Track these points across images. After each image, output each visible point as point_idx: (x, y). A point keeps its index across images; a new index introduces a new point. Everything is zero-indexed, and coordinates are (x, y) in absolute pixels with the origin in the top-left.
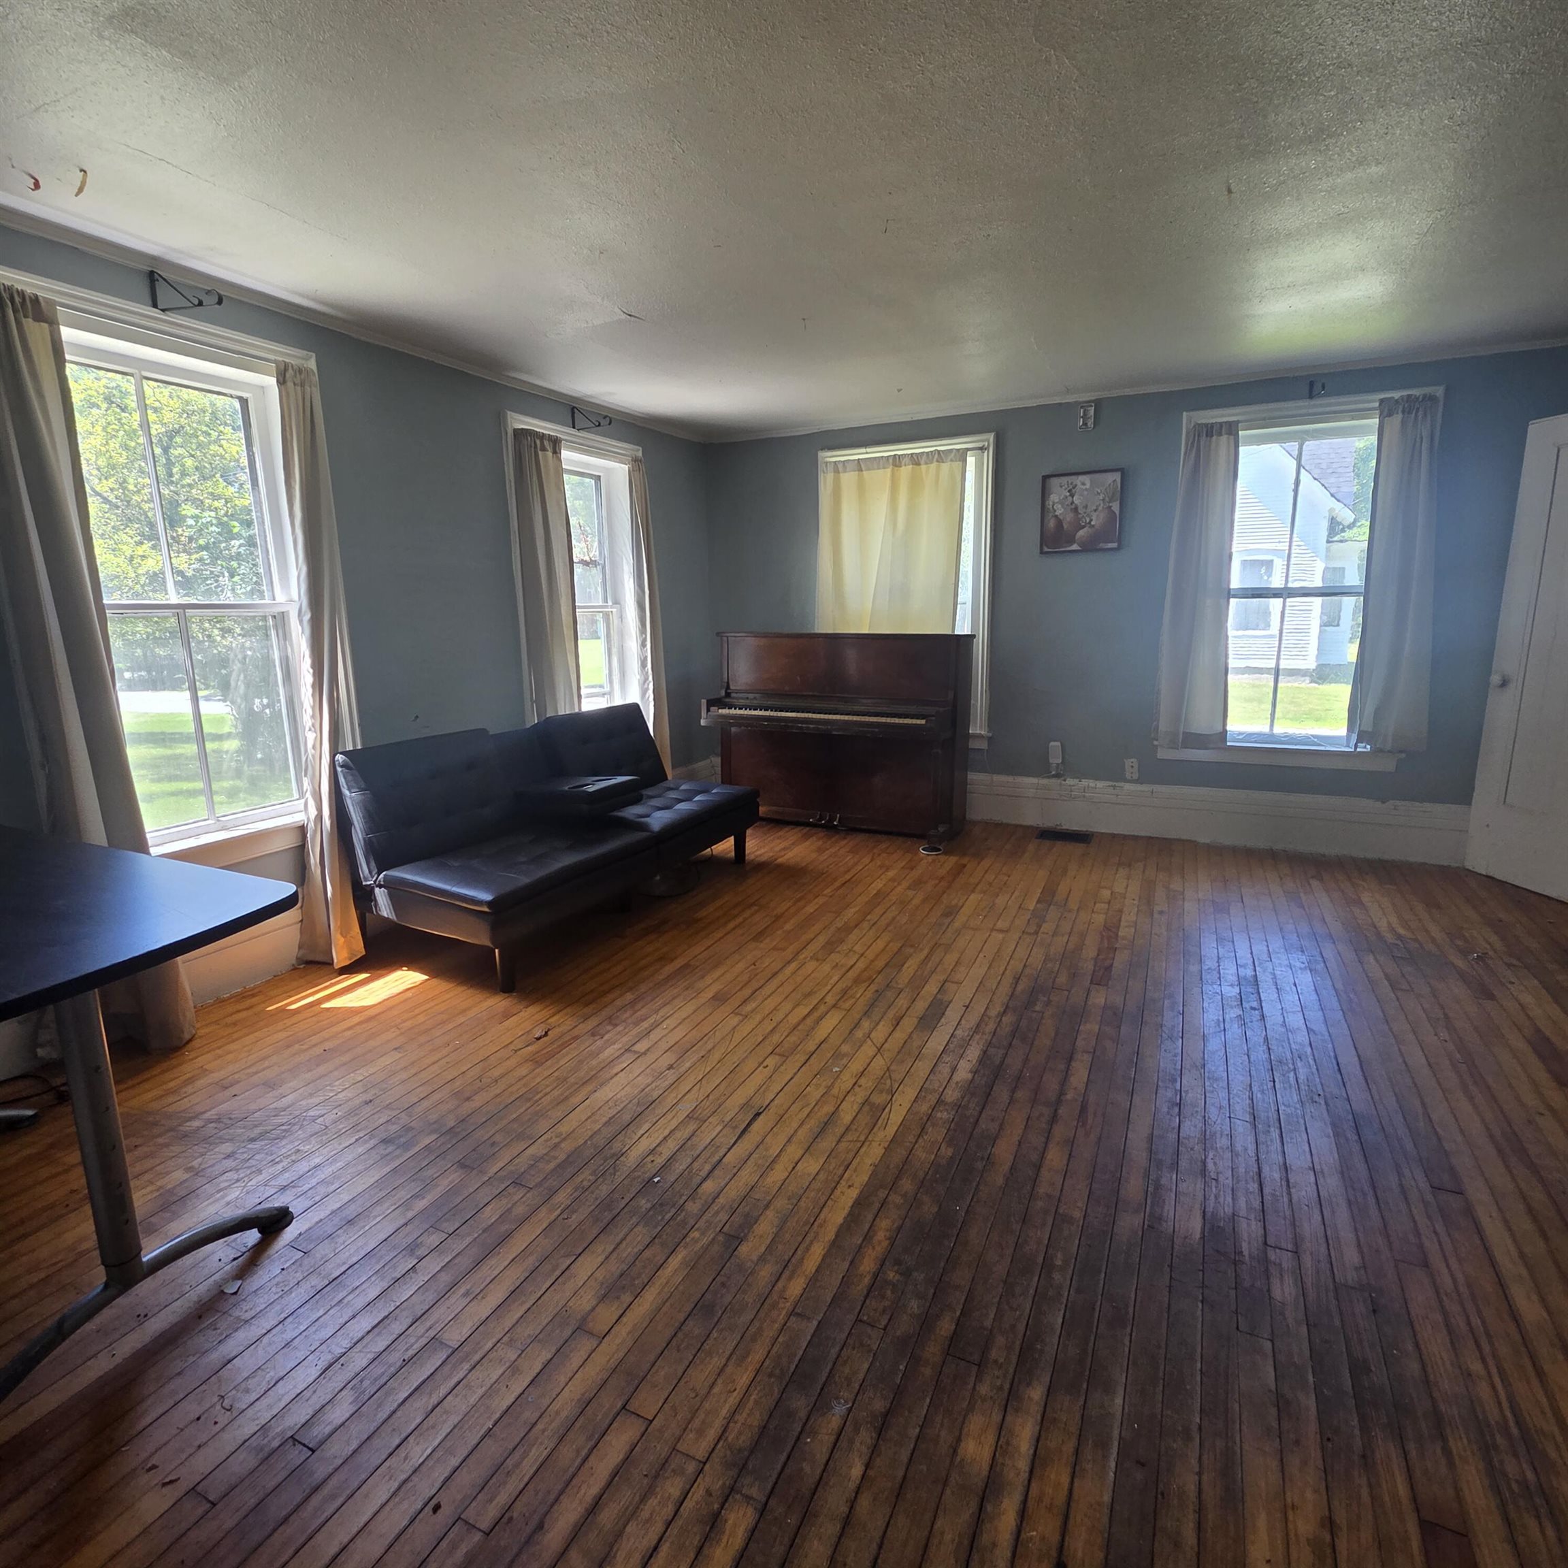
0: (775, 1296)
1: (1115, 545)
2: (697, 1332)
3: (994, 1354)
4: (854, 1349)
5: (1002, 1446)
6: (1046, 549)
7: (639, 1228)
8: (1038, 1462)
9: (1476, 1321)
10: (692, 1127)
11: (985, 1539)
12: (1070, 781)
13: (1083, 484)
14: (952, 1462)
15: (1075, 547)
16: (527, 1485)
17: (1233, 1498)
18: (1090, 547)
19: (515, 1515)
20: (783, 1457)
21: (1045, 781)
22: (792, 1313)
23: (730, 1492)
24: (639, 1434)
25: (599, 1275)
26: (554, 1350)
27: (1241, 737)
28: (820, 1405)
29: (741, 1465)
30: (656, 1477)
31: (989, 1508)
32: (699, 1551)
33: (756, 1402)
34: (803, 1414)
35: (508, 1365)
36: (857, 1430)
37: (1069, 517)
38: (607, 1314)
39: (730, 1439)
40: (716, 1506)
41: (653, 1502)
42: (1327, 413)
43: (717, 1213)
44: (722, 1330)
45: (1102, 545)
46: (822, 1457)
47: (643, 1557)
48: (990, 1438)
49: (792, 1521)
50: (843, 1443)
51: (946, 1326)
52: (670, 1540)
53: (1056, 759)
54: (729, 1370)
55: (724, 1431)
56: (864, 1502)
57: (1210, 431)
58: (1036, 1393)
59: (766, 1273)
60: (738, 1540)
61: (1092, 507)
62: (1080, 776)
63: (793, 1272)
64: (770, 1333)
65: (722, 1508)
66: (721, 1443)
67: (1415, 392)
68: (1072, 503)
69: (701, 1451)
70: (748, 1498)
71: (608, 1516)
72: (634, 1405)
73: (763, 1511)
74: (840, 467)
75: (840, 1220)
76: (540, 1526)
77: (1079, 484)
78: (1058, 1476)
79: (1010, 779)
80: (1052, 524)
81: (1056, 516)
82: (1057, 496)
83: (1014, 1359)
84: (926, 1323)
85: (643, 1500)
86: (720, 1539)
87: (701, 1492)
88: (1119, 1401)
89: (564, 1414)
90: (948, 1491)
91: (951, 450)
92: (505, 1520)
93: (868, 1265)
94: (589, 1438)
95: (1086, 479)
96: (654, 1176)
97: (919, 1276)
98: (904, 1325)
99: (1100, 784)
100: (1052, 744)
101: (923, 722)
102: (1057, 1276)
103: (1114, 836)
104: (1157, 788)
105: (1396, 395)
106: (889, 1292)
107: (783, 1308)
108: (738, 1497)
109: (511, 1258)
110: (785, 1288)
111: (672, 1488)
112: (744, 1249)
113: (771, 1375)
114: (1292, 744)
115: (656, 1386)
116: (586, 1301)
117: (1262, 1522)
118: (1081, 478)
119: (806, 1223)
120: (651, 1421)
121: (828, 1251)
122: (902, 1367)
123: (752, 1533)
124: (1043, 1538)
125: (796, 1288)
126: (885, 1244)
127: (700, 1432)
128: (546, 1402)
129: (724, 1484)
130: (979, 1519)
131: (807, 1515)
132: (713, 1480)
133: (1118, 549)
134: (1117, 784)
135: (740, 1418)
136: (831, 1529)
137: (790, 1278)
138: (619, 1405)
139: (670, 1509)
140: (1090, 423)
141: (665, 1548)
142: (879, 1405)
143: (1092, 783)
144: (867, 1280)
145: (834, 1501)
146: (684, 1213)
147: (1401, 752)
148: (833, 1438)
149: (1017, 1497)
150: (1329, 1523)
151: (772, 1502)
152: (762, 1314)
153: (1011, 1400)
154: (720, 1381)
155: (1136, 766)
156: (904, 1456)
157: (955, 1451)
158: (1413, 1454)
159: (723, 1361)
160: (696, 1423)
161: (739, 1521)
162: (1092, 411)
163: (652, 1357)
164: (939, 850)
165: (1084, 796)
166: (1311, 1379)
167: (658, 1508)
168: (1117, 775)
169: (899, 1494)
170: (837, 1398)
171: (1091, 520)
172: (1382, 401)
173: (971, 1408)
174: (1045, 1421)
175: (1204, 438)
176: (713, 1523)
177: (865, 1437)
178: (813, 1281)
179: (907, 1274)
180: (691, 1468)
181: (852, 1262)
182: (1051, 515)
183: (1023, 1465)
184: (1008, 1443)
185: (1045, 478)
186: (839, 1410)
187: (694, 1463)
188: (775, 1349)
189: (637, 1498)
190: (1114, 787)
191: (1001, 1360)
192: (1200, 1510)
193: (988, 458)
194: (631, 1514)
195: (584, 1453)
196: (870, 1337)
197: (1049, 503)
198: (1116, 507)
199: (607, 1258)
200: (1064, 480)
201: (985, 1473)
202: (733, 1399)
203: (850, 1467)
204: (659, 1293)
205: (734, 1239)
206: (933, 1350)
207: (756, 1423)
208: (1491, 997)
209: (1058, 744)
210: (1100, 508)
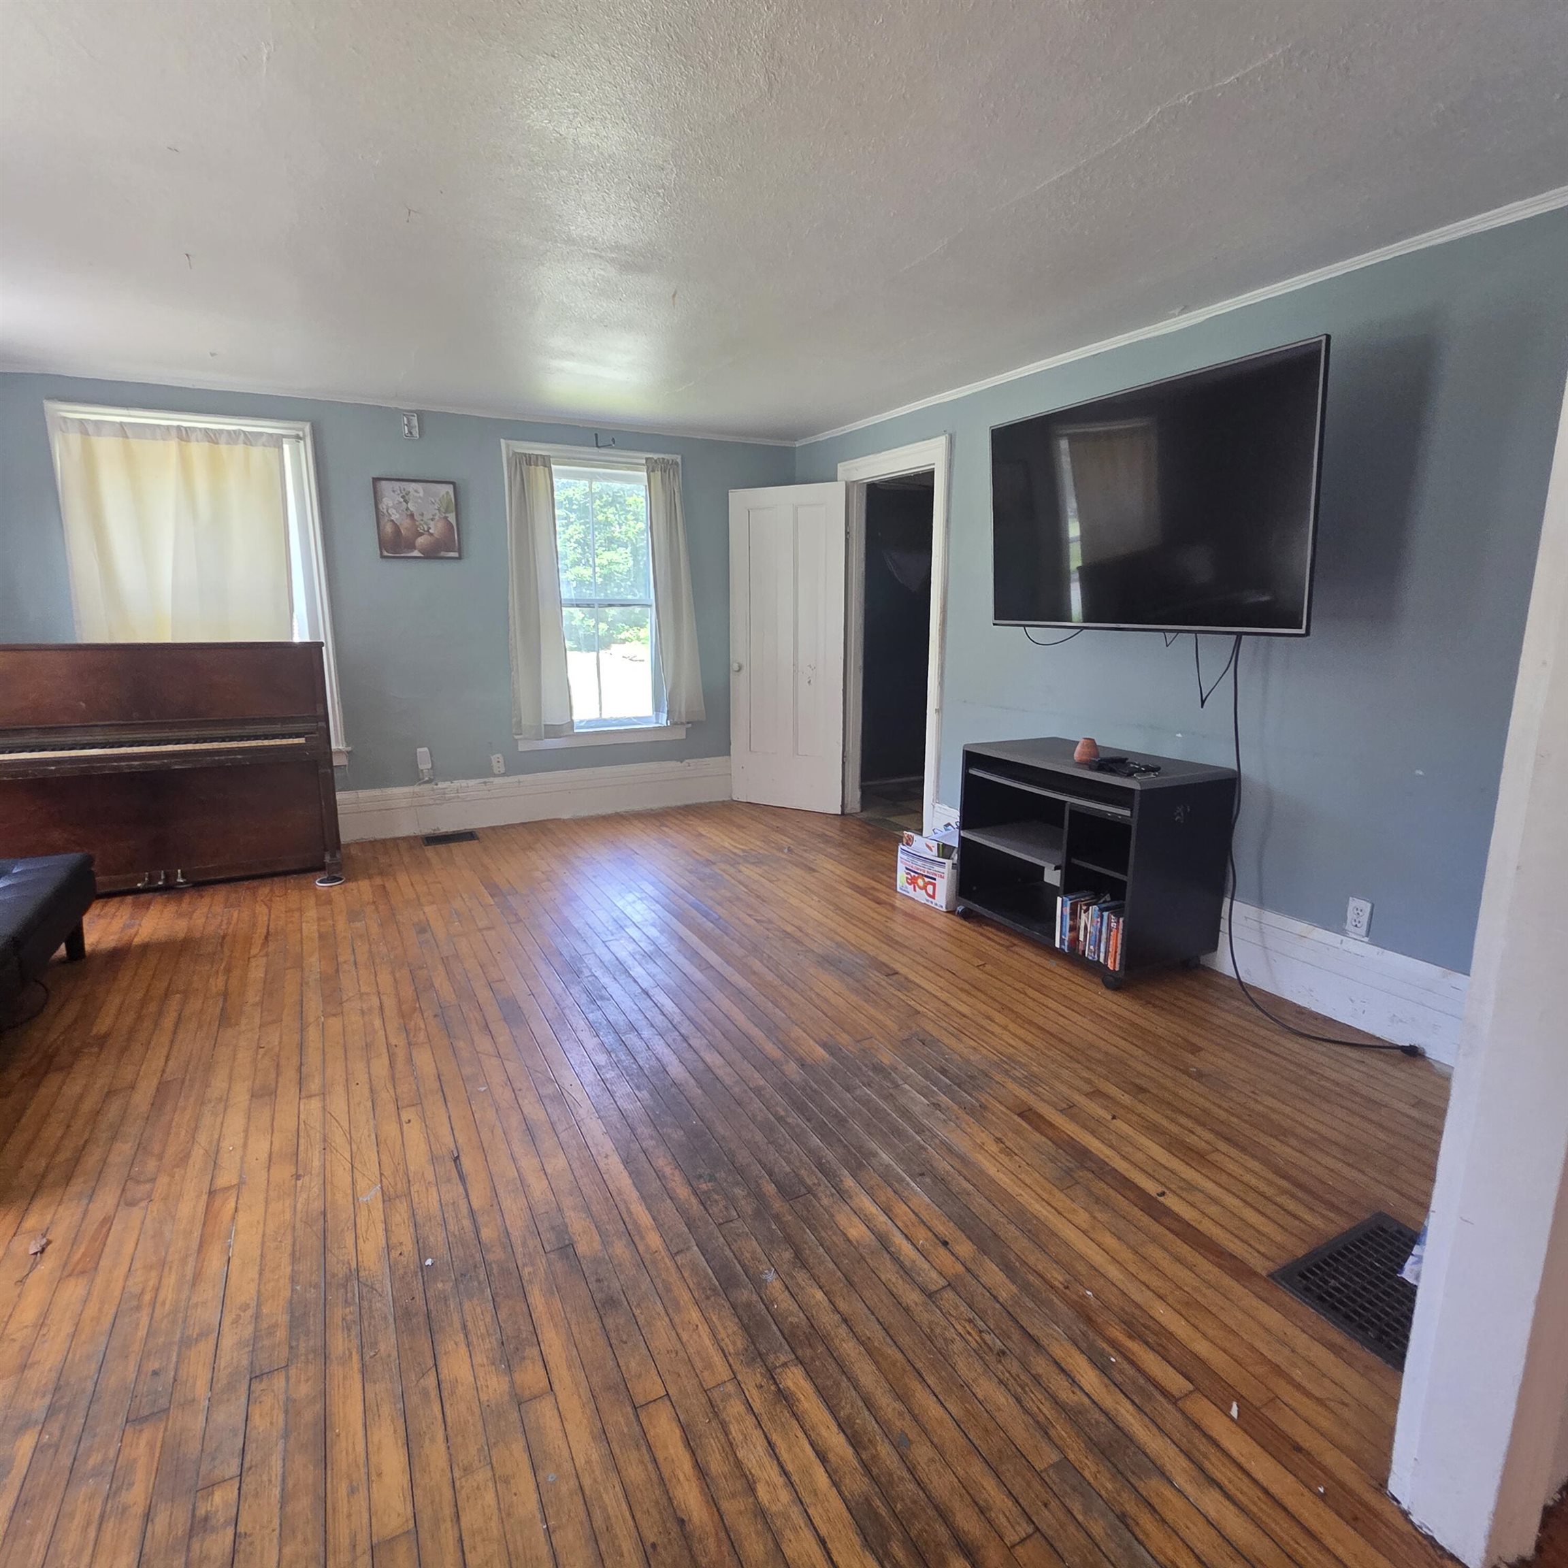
0: (647, 1257)
1: (455, 554)
2: (622, 1321)
3: (809, 1182)
4: (736, 1241)
5: (867, 1221)
6: (386, 554)
7: (467, 1306)
8: (887, 1211)
9: (956, 1025)
10: (402, 1207)
11: (907, 1264)
12: (441, 785)
13: (416, 491)
14: (855, 1247)
15: (416, 553)
16: (633, 1517)
17: (963, 1159)
18: (432, 554)
19: (652, 1539)
20: (775, 1328)
21: (416, 788)
22: (673, 1256)
23: (771, 1374)
24: (670, 1408)
25: (480, 1358)
26: (520, 1436)
27: (582, 724)
28: (758, 1284)
29: (757, 1355)
30: (716, 1414)
31: (893, 1249)
32: (794, 1415)
33: (720, 1318)
34: (755, 1297)
35: (491, 1484)
36: (793, 1277)
37: (405, 524)
38: (531, 1376)
39: (732, 1351)
40: (773, 1388)
41: (734, 1429)
42: (613, 462)
43: (524, 1244)
44: (638, 1305)
45: (443, 554)
46: (794, 1307)
47: (770, 1456)
48: (856, 1220)
49: (820, 1349)
50: (795, 1290)
51: (770, 1189)
52: (772, 1431)
53: (425, 766)
54: (677, 1319)
55: (723, 1350)
56: (842, 1305)
57: (530, 460)
58: (849, 1182)
59: (620, 1249)
60: (807, 1386)
61: (428, 516)
62: (452, 777)
63: (639, 1232)
64: (674, 1277)
65: (777, 1385)
66: (730, 1358)
67: (666, 457)
68: (407, 509)
69: (723, 1373)
70: (785, 1365)
71: (717, 1464)
72: (640, 1400)
73: (800, 1361)
74: (90, 429)
75: (629, 1181)
76: (682, 1522)
77: (412, 492)
78: (901, 1209)
79: (376, 792)
80: (389, 529)
81: (392, 521)
82: (390, 498)
83: (820, 1175)
84: (758, 1195)
85: (727, 1434)
86: (798, 1400)
87: (755, 1392)
88: (884, 1156)
89: (595, 1456)
90: (869, 1261)
91: (261, 434)
92: (649, 1550)
93: (683, 1192)
94: (638, 1447)
95: (419, 486)
96: (421, 1260)
97: (721, 1175)
98: (748, 1207)
99: (472, 782)
100: (419, 750)
101: (302, 740)
102: (790, 1120)
103: (493, 828)
104: (522, 777)
105: (655, 456)
106: (716, 1197)
107: (663, 1258)
108: (778, 1370)
109: (360, 1427)
110: (647, 1246)
111: (735, 1408)
112: (582, 1248)
113: (708, 1298)
114: (621, 725)
115: (640, 1375)
116: (495, 1386)
117: (980, 1157)
118: (413, 485)
119: (606, 1199)
120: (668, 1394)
121: (646, 1204)
122: (774, 1227)
123: (809, 1375)
124: (926, 1240)
125: (654, 1240)
126: (677, 1173)
127: (709, 1366)
128: (567, 1466)
129: (761, 1374)
130: (896, 1259)
131: (825, 1340)
132: (752, 1379)
133: (460, 558)
134: (486, 780)
135: (722, 1334)
136: (843, 1331)
137: (642, 1238)
138: (630, 1410)
139: (750, 1421)
140: (416, 432)
141: (775, 1437)
142: (788, 1255)
143: (464, 783)
144: (694, 1200)
145: (828, 1320)
146: (494, 1265)
147: (688, 723)
148: (787, 1293)
149: (898, 1233)
150: (999, 1140)
151: (800, 1352)
152: (653, 1273)
153: (843, 1195)
154: (680, 1331)
155: (501, 760)
156: (831, 1265)
157: (849, 1240)
158: (992, 1092)
159: (667, 1319)
160: (699, 1365)
161: (795, 1379)
162: (415, 421)
163: (611, 1364)
164: (341, 879)
165: (458, 797)
166: (935, 1089)
167: (740, 1426)
168: (483, 771)
169: (851, 1284)
170: (761, 1273)
171: (429, 528)
172: (647, 459)
173: (832, 1216)
174: (870, 1193)
175: (525, 467)
176: (784, 1397)
177: (801, 1276)
178: (659, 1225)
179: (712, 1178)
180: (730, 1388)
181: (670, 1198)
182: (386, 519)
183: (884, 1218)
184: (865, 1215)
185: (376, 480)
186: (771, 1277)
187: (728, 1384)
188: (689, 1281)
189: (722, 1437)
190: (485, 783)
191: (816, 1181)
192: (960, 1173)
193: (306, 450)
194: (730, 1447)
195: (647, 1457)
196: (738, 1228)
197: (383, 507)
198: (452, 518)
199: (468, 1345)
200: (397, 485)
201: (873, 1237)
202: (704, 1330)
203: (814, 1297)
204: (555, 1326)
205: (566, 1249)
206: (778, 1205)
207: (735, 1329)
208: (814, 870)
209: (426, 749)
210: (437, 518)
